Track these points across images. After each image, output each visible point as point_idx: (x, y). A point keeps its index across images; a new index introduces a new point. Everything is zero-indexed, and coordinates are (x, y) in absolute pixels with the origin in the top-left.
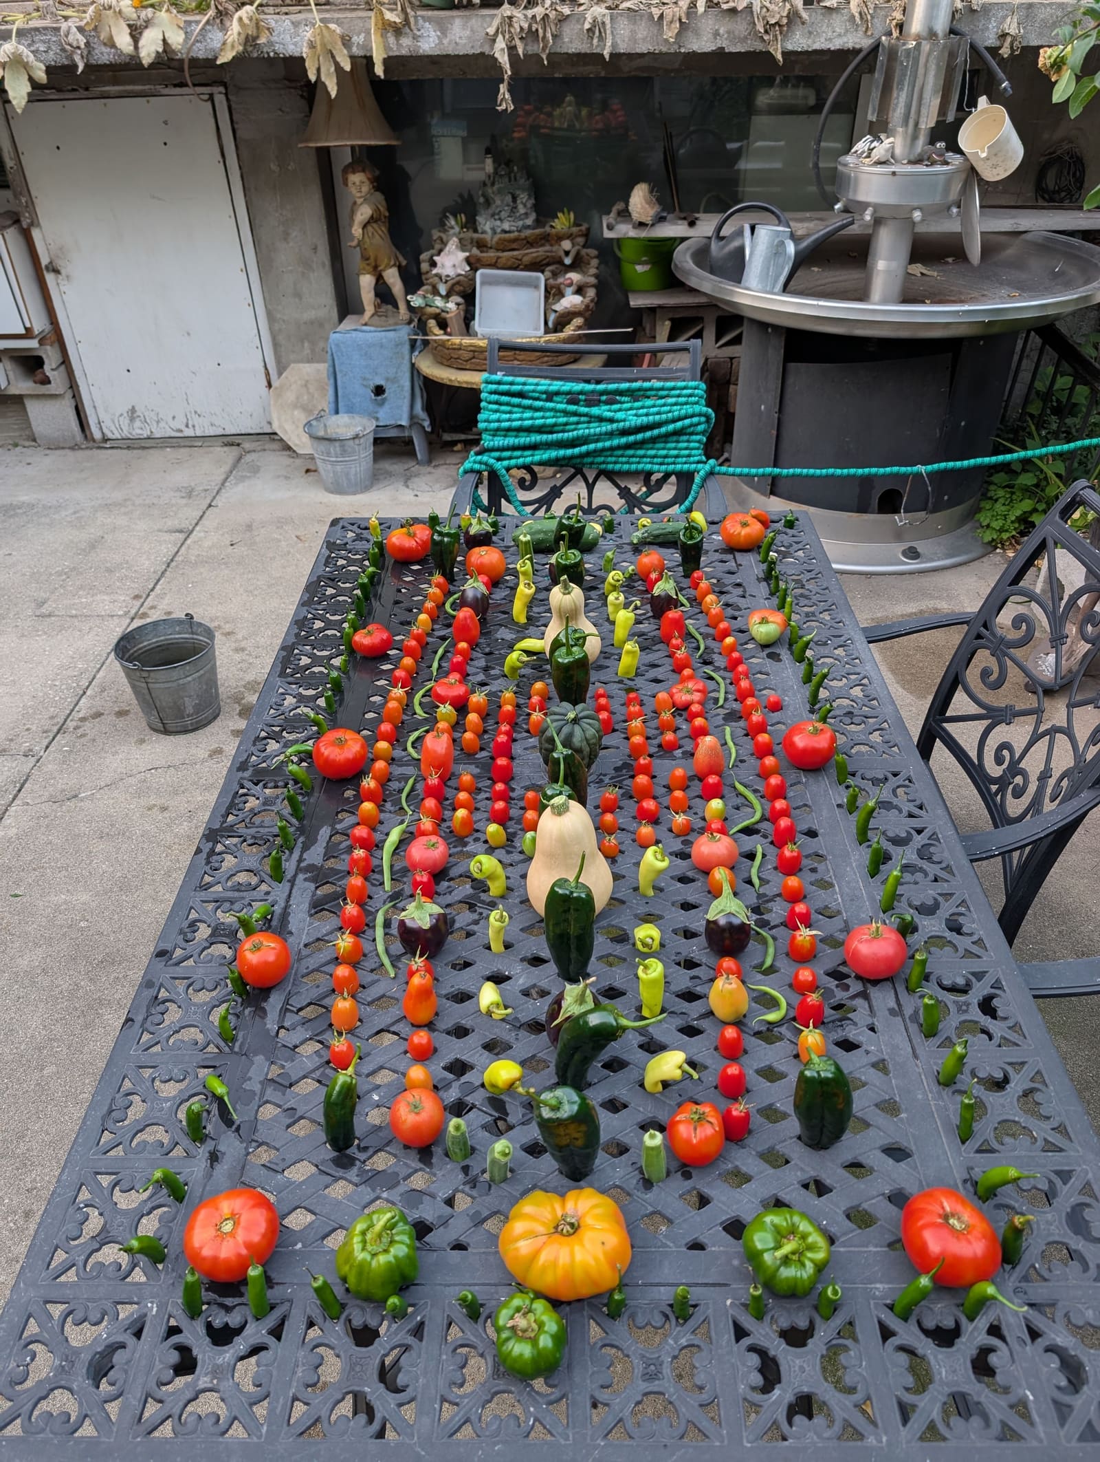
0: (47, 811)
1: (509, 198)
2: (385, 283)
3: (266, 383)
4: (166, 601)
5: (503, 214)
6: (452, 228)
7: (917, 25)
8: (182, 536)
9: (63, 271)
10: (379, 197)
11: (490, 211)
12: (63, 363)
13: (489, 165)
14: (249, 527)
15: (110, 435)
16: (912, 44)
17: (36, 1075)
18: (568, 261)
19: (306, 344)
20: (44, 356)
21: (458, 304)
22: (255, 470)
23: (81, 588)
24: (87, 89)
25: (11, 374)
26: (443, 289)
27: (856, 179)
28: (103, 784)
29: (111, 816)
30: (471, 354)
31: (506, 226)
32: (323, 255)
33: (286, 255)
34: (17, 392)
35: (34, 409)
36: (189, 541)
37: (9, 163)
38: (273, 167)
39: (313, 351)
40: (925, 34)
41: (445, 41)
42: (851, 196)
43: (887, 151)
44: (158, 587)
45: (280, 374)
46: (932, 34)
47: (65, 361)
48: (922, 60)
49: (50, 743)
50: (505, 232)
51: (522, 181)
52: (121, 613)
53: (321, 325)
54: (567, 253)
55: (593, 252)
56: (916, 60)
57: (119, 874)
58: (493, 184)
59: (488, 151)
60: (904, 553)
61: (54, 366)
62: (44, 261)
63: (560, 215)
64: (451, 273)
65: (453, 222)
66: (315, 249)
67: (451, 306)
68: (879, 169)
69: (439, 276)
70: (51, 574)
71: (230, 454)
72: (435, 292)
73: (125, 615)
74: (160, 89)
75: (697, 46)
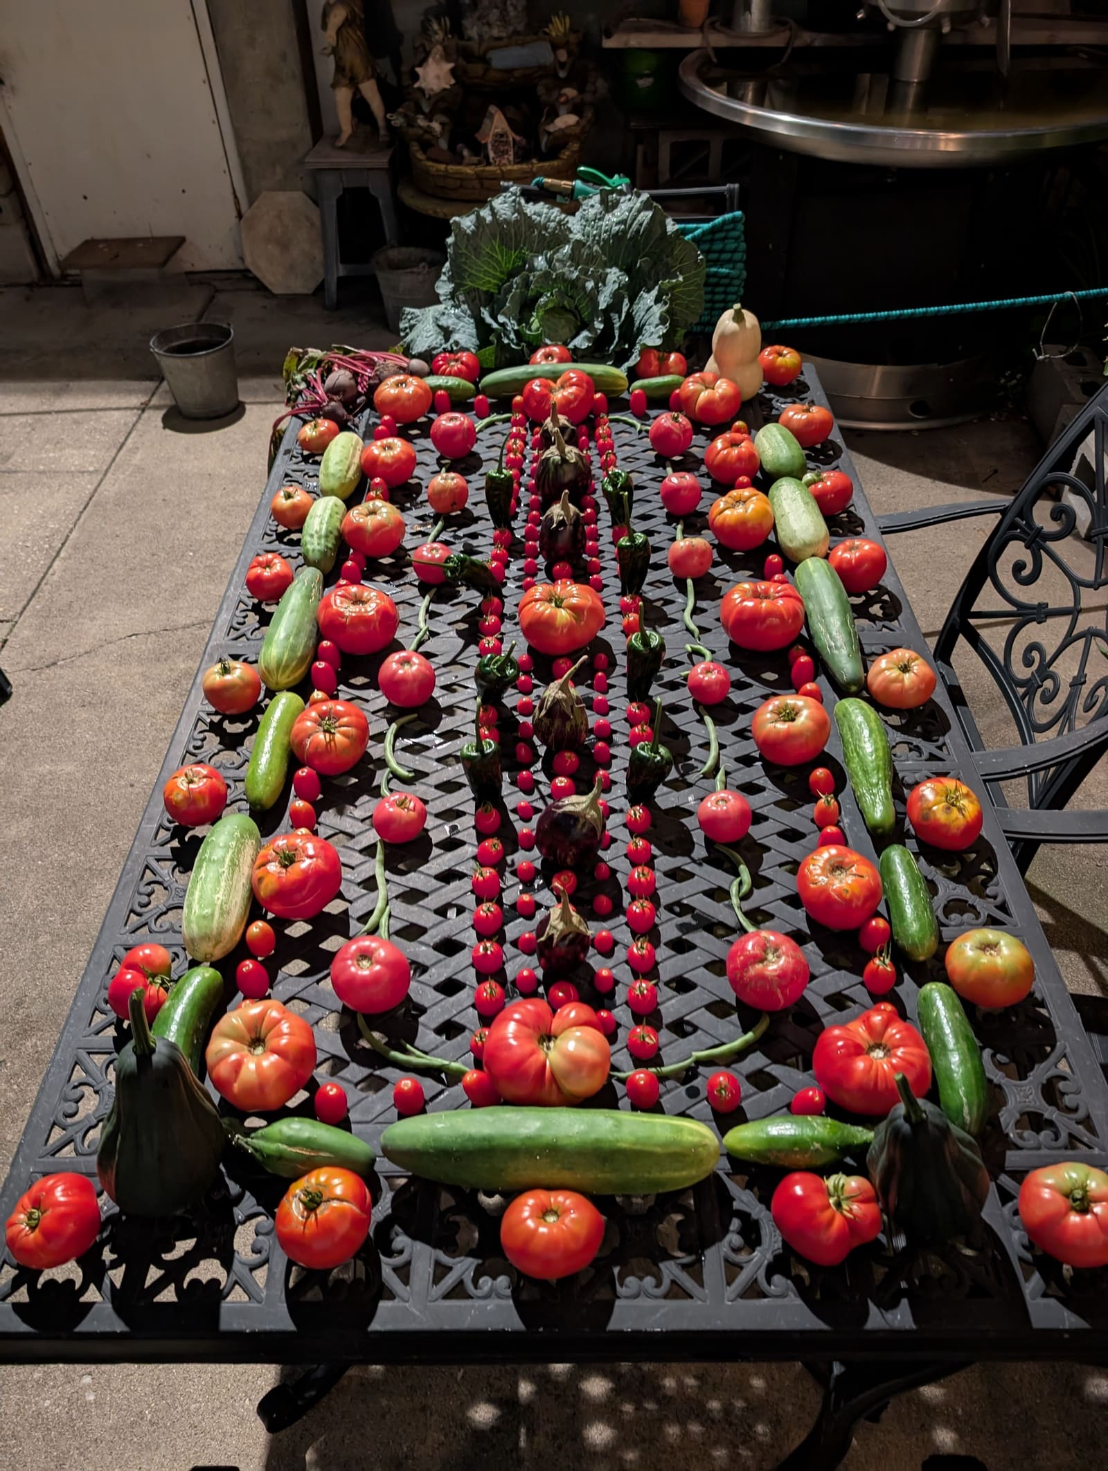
0: (26, 679)
3: (234, 213)
4: (138, 456)
6: (436, 33)
11: (477, 14)
17: (30, 944)
18: (563, 74)
19: (278, 169)
21: (442, 124)
22: (228, 311)
23: (48, 441)
26: (426, 107)
28: (82, 651)
29: (92, 684)
30: (458, 183)
31: (494, 33)
32: (294, 65)
33: (251, 64)
39: (285, 177)
44: (130, 440)
45: (251, 203)
47: (16, 187)
49: (24, 608)
52: (91, 469)
53: (294, 148)
54: (562, 65)
57: (103, 744)
60: (915, 408)
63: (556, 20)
64: (435, 86)
65: (436, 27)
66: (284, 58)
67: (436, 126)
69: (421, 90)
70: (15, 426)
71: (199, 293)
72: (419, 110)
73: (96, 471)
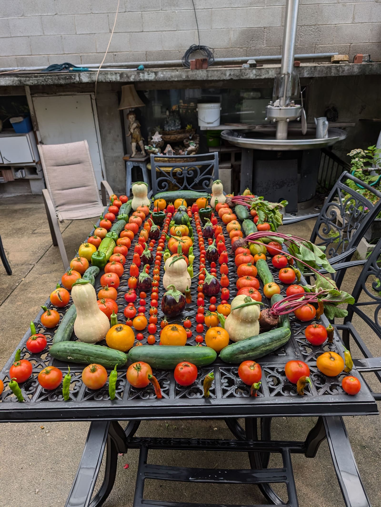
1: (173, 121)
2: (139, 145)
5: (172, 126)
6: (157, 129)
7: (284, 71)
9: (44, 144)
10: (137, 121)
11: (168, 125)
12: (41, 170)
13: (168, 113)
16: (283, 76)
18: (190, 138)
19: (114, 163)
20: (37, 167)
24: (55, 93)
25: (27, 173)
27: (271, 111)
32: (120, 138)
33: (109, 138)
34: (28, 178)
35: (32, 183)
37: (32, 113)
38: (107, 114)
40: (286, 73)
41: (156, 77)
42: (270, 116)
43: (278, 103)
46: (288, 74)
48: (286, 80)
51: (177, 117)
53: (119, 157)
54: (190, 136)
55: (198, 135)
56: (284, 80)
58: (169, 118)
59: (167, 109)
61: (39, 170)
62: (39, 140)
63: (188, 125)
65: (157, 127)
66: (118, 136)
67: (157, 150)
68: (276, 108)
69: (153, 142)
72: (152, 146)
74: (76, 93)
75: (225, 78)
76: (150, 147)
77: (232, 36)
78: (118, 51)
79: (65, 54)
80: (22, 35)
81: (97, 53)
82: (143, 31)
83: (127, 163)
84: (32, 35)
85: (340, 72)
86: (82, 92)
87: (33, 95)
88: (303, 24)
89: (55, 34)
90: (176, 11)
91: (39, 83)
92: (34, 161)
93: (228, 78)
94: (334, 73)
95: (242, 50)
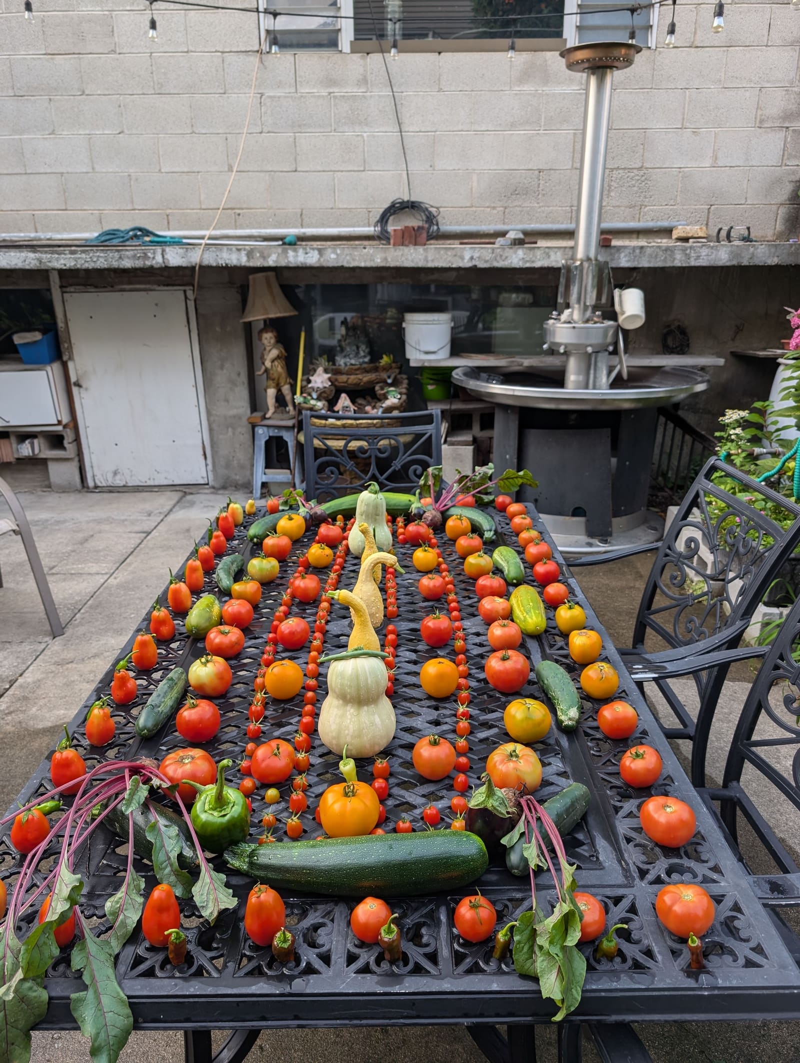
0: (54, 669)
1: (354, 348)
2: (282, 394)
5: (351, 356)
6: (320, 363)
7: (580, 254)
8: (145, 535)
9: (84, 386)
10: (280, 345)
11: (344, 354)
12: (76, 440)
14: (188, 530)
15: (99, 484)
16: (578, 263)
18: (389, 381)
19: (230, 429)
20: (65, 436)
21: (324, 403)
22: (192, 504)
23: (78, 560)
24: (112, 286)
25: (42, 446)
26: (315, 395)
27: (554, 332)
31: (353, 362)
32: (244, 378)
33: (221, 378)
34: (44, 456)
35: (53, 467)
36: (149, 537)
37: (61, 324)
38: (218, 329)
39: (234, 433)
40: (585, 258)
41: (322, 260)
42: (553, 340)
43: (569, 316)
46: (589, 259)
47: (77, 440)
48: (585, 272)
50: (352, 364)
51: (362, 339)
52: (104, 572)
53: (240, 418)
54: (390, 377)
55: (404, 376)
56: (581, 271)
58: (345, 340)
61: (70, 441)
62: (73, 379)
63: (384, 356)
64: (321, 386)
65: (321, 360)
66: (239, 374)
67: (320, 404)
68: (565, 325)
69: (313, 388)
71: (175, 496)
72: (310, 397)
73: (106, 574)
74: (155, 287)
75: (461, 264)
76: (305, 398)
77: (475, 184)
78: (244, 206)
79: (134, 210)
80: (49, 171)
81: (201, 209)
82: (296, 171)
83: (256, 429)
84: (70, 171)
85: (692, 259)
86: (168, 285)
87: (65, 289)
88: (616, 166)
89: (117, 170)
90: (365, 135)
91: (79, 266)
92: (60, 423)
93: (469, 265)
94: (680, 261)
95: (495, 212)
